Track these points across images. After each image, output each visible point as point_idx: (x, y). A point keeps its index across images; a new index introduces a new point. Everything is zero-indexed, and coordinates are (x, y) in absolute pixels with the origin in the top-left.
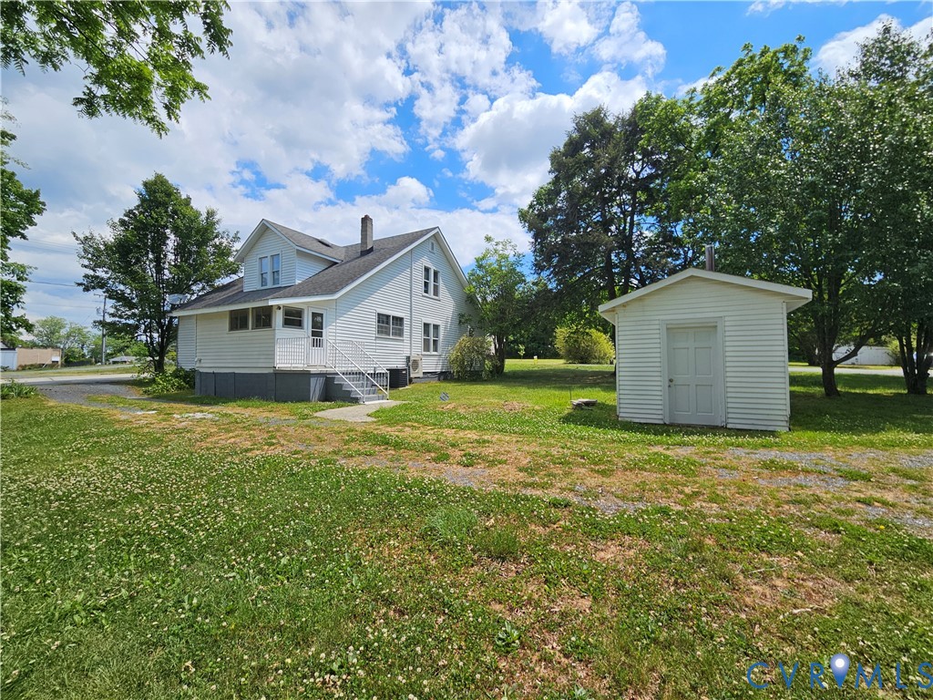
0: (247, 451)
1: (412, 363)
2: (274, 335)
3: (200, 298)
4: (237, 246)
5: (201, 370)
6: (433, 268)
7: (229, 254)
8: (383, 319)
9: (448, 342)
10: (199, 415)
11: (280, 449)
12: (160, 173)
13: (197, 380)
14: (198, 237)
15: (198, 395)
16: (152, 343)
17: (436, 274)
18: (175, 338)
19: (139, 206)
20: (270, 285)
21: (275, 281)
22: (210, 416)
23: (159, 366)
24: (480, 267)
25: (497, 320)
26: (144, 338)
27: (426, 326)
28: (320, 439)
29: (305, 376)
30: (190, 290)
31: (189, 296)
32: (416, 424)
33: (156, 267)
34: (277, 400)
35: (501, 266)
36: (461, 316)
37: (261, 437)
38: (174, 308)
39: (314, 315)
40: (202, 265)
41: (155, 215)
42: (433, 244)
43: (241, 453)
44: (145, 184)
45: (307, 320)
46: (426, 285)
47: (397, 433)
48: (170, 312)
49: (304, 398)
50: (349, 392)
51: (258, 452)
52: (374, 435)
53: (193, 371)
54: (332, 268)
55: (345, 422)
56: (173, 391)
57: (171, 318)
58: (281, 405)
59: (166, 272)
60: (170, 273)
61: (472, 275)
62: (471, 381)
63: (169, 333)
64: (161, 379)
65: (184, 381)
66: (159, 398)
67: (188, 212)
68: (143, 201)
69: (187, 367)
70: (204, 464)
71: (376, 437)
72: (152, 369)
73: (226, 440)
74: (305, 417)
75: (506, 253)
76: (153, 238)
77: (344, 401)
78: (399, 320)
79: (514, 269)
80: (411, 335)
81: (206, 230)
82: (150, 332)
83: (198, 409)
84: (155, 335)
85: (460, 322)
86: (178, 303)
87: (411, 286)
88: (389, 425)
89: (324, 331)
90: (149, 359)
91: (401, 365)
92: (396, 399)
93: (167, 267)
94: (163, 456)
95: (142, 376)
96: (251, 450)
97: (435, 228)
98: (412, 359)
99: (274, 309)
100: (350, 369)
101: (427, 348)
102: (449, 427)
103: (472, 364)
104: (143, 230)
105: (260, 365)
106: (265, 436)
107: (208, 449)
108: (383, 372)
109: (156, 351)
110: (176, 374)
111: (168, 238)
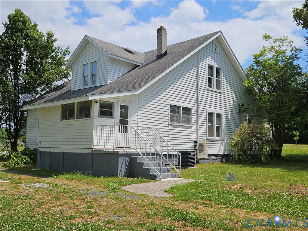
0: (71, 218)
1: (199, 147)
2: (92, 123)
3: (42, 97)
4: (67, 58)
5: (42, 150)
6: (216, 66)
7: (61, 64)
8: (175, 110)
9: (229, 129)
10: (38, 185)
11: (97, 218)
12: (18, 8)
13: (38, 157)
14: (42, 52)
15: (38, 169)
16: (10, 129)
17: (218, 70)
18: (25, 126)
19: (5, 33)
20: (89, 85)
21: (93, 82)
22: (46, 186)
23: (14, 147)
24: (258, 63)
25: (274, 109)
26: (5, 125)
27: (210, 115)
28: (128, 212)
29: (115, 155)
30: (35, 90)
31: (35, 95)
32: (208, 202)
33: (14, 75)
34: (94, 175)
35: (277, 61)
36: (241, 106)
37: (82, 206)
38: (25, 103)
39: (122, 107)
40: (44, 72)
41: (14, 38)
42: (216, 46)
43: (67, 219)
44: (9, 18)
45: (117, 111)
46: (210, 80)
47: (192, 210)
48: (22, 106)
49: (113, 174)
50: (149, 170)
51: (80, 220)
52: (173, 211)
53: (36, 150)
54: (135, 70)
55: (146, 196)
56: (22, 165)
57: (23, 111)
58: (96, 179)
59: (21, 78)
60: (23, 79)
61: (250, 70)
62: (251, 163)
63: (21, 122)
64: (14, 156)
65: (29, 158)
66: (12, 170)
67: (35, 34)
68: (8, 28)
69: (32, 148)
70: (40, 227)
71: (174, 212)
72: (9, 149)
73: (55, 207)
74: (115, 190)
75: (283, 48)
76: (13, 55)
77: (145, 178)
78: (187, 111)
79: (291, 63)
80: (197, 123)
81: (47, 47)
82: (9, 122)
83: (37, 180)
84: (12, 124)
85: (240, 111)
86: (27, 100)
87: (197, 81)
88: (184, 201)
89: (129, 120)
90: (8, 141)
91: (189, 148)
92: (186, 178)
93: (21, 74)
94: (11, 218)
95: (3, 153)
96: (75, 217)
97: (217, 33)
98: (198, 143)
99: (93, 103)
100: (149, 151)
101: (211, 133)
102: (240, 207)
103: (251, 148)
104: (7, 49)
105: (82, 146)
106: (85, 205)
107: (44, 214)
108: (176, 153)
109: (12, 135)
110: (24, 153)
111: (23, 54)
